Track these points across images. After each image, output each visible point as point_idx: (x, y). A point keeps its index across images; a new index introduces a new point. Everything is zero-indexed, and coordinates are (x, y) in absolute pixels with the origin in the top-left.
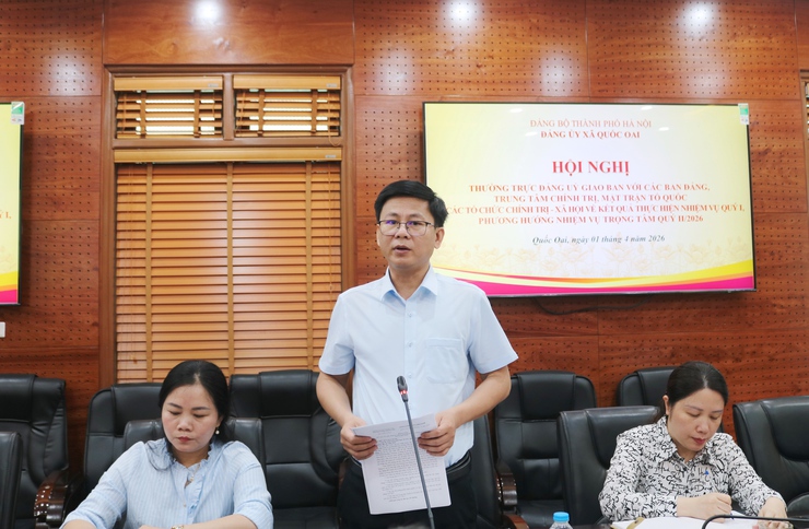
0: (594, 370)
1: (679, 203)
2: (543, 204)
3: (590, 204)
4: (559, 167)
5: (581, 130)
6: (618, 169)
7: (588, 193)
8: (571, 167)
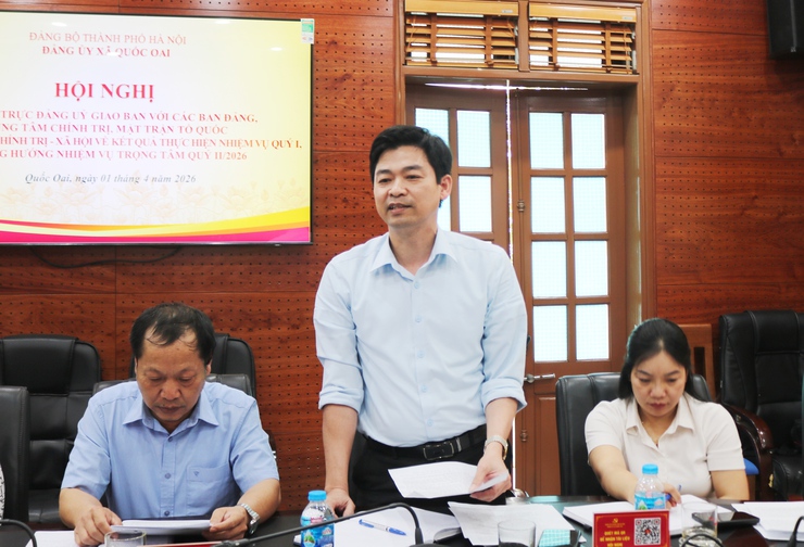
0: (109, 335)
1: (217, 137)
2: (40, 134)
3: (100, 135)
4: (62, 90)
5: (94, 45)
6: (139, 94)
7: (99, 122)
8: (78, 90)
